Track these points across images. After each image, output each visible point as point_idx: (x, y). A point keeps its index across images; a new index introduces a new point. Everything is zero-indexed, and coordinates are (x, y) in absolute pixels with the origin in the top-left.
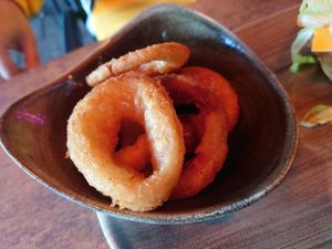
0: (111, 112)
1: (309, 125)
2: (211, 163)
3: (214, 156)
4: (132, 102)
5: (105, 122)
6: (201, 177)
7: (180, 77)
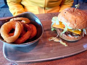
0: (10, 26)
1: (50, 40)
2: (24, 38)
3: (25, 38)
4: (15, 25)
5: (8, 27)
6: (22, 40)
7: (27, 25)
